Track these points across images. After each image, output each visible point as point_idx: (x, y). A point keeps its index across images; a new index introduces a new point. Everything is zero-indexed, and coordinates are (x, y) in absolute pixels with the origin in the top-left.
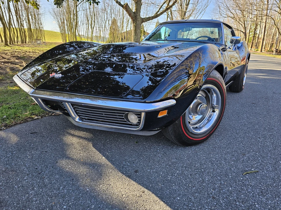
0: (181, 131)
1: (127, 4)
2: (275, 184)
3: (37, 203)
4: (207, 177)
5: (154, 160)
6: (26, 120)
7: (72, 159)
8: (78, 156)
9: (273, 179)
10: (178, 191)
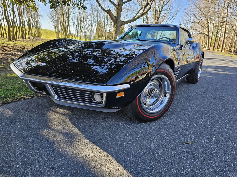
0: (137, 109)
1: (110, 9)
2: (206, 152)
3: (21, 158)
4: (154, 145)
5: (115, 132)
6: (19, 99)
7: (52, 129)
8: (57, 127)
9: (205, 148)
10: (130, 154)
